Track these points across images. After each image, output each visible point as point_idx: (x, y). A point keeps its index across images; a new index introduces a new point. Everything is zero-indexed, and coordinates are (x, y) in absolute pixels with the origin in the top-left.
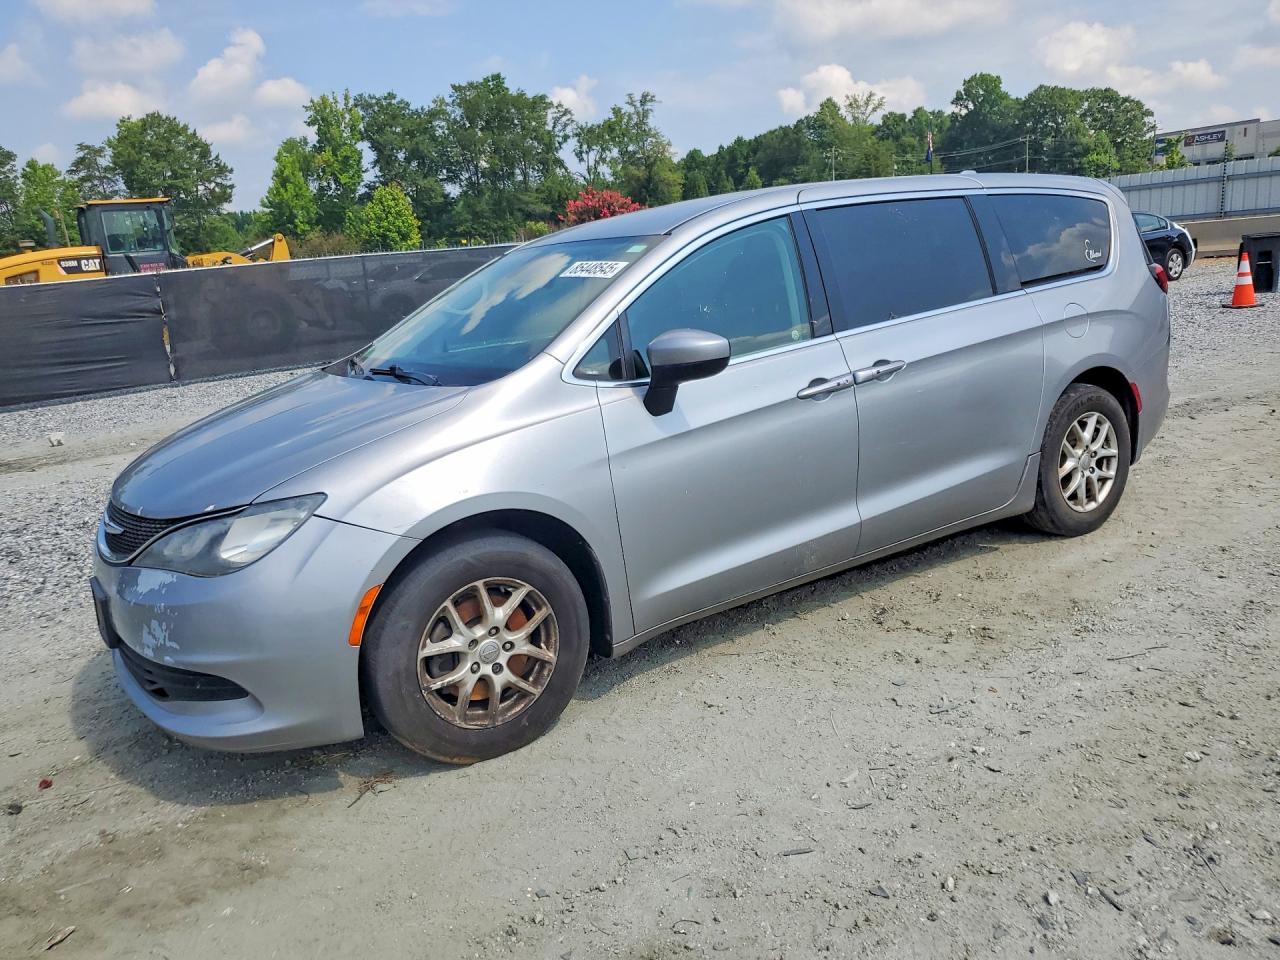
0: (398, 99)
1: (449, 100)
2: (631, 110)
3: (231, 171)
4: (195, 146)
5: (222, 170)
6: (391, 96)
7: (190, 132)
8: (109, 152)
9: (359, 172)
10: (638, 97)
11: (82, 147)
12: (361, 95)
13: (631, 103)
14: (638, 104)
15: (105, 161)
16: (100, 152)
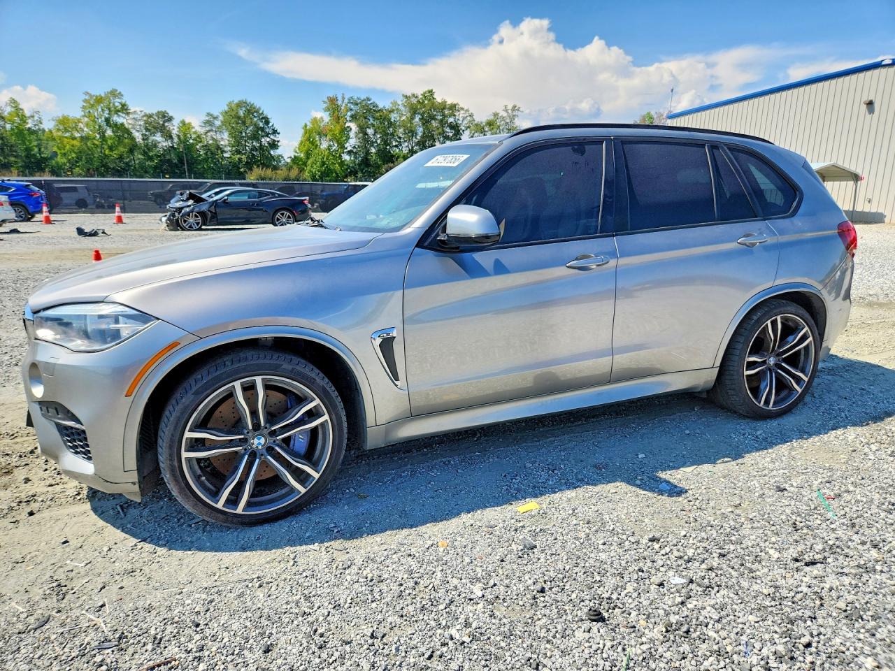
0: (371, 102)
1: (400, 103)
2: (505, 114)
3: (279, 133)
4: (263, 118)
5: (275, 132)
6: (368, 99)
7: (261, 112)
8: (221, 118)
9: (348, 138)
10: (510, 107)
11: (209, 114)
12: (352, 98)
13: (506, 111)
14: (510, 111)
15: (218, 123)
16: (216, 118)
